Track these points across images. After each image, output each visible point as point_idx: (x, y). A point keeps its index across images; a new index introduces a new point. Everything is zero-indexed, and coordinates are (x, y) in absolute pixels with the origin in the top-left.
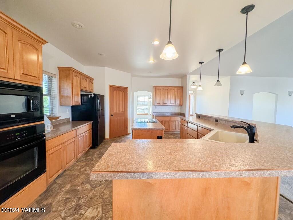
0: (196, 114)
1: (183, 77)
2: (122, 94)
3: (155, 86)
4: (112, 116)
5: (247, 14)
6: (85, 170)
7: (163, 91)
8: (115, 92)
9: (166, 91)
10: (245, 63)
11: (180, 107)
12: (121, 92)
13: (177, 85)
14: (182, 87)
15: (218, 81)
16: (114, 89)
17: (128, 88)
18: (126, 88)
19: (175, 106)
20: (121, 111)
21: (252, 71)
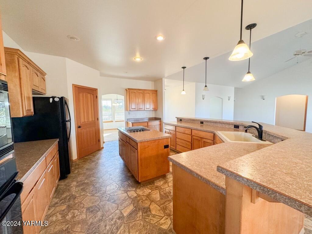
0: (176, 117)
1: (158, 80)
2: (91, 97)
3: (129, 89)
4: (79, 127)
5: (251, 31)
6: (73, 217)
7: (138, 94)
8: (81, 95)
9: (141, 94)
10: (249, 72)
11: (154, 112)
12: (89, 95)
13: (151, 89)
14: (156, 91)
15: (206, 86)
16: (79, 90)
17: (97, 89)
18: (96, 90)
19: (151, 110)
20: (91, 120)
21: (255, 79)
